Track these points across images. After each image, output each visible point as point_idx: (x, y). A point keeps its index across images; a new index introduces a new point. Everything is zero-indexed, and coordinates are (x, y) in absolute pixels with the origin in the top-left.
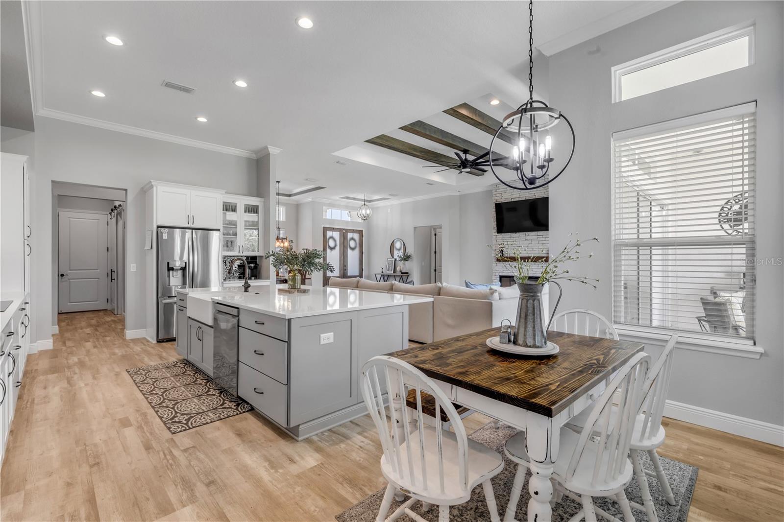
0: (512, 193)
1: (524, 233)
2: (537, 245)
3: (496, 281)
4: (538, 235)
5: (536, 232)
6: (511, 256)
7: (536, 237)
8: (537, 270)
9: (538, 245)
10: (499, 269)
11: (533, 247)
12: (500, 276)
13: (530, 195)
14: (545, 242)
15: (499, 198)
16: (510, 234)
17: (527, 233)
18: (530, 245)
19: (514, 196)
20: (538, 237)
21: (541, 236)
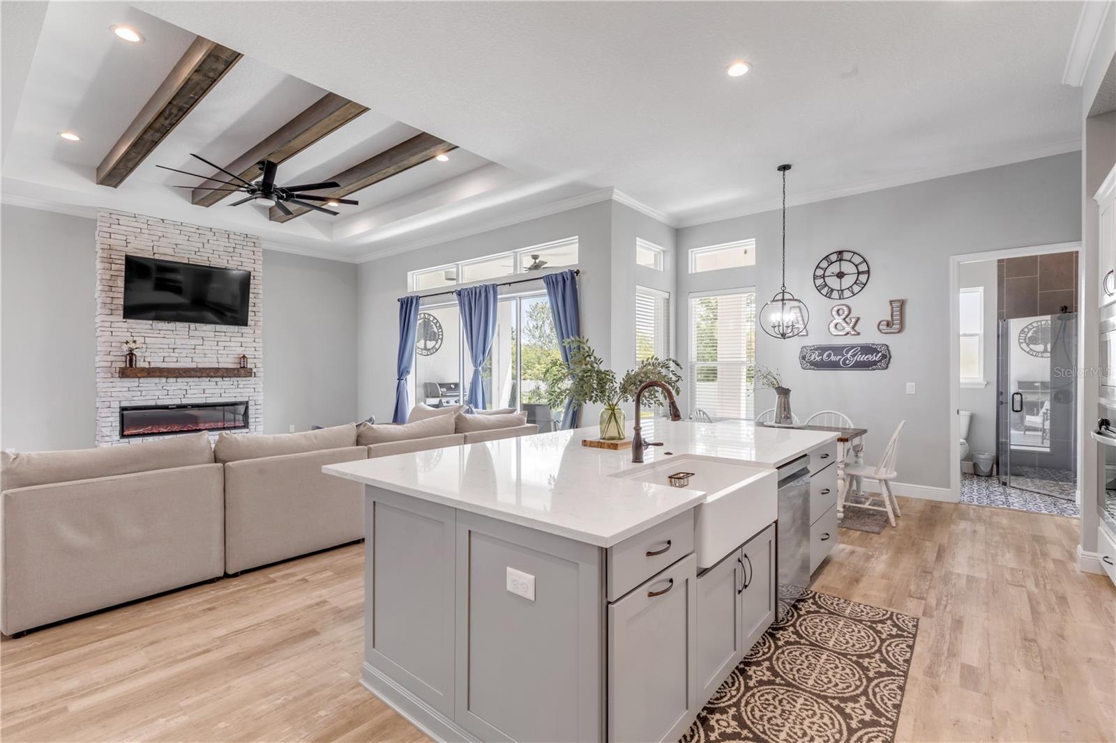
0: (156, 243)
1: (186, 324)
2: (214, 348)
3: (111, 419)
4: (215, 332)
5: (214, 325)
6: (153, 365)
7: (212, 334)
8: (214, 391)
9: (217, 348)
10: (120, 394)
11: (206, 352)
12: (120, 407)
13: (198, 257)
14: (228, 344)
15: (117, 242)
16: (151, 322)
17: (193, 325)
18: (201, 347)
19: (161, 250)
20: (217, 334)
21: (224, 334)
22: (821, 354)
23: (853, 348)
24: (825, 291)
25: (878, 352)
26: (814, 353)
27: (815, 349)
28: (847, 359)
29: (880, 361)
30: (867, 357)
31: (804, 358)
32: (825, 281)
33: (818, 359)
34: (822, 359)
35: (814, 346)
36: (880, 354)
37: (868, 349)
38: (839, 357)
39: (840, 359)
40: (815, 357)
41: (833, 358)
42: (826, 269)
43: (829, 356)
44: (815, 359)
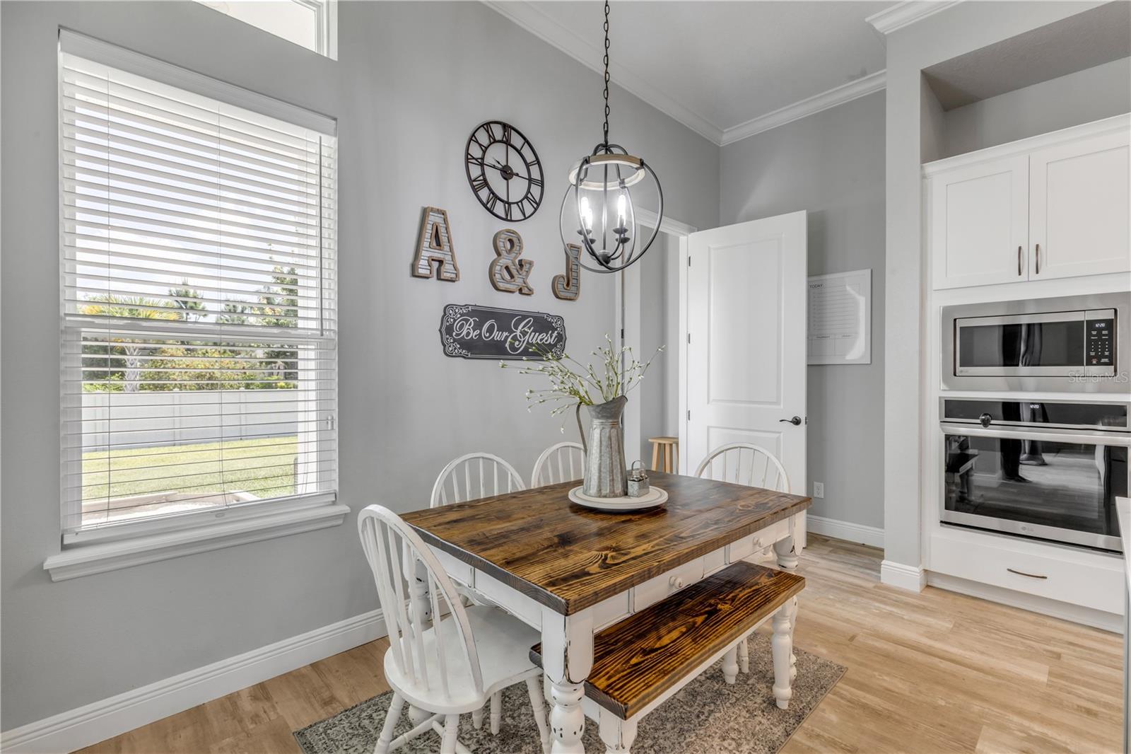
22: (478, 326)
23: (524, 317)
24: (484, 194)
25: (554, 329)
26: (467, 321)
27: (468, 314)
28: (515, 338)
29: (555, 345)
30: (540, 337)
31: (449, 330)
32: (483, 174)
33: (473, 334)
34: (480, 334)
35: (466, 306)
36: (556, 332)
37: (542, 323)
38: (505, 334)
39: (507, 337)
40: (468, 331)
41: (498, 336)
42: (486, 148)
43: (490, 330)
44: (468, 334)
